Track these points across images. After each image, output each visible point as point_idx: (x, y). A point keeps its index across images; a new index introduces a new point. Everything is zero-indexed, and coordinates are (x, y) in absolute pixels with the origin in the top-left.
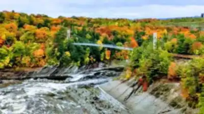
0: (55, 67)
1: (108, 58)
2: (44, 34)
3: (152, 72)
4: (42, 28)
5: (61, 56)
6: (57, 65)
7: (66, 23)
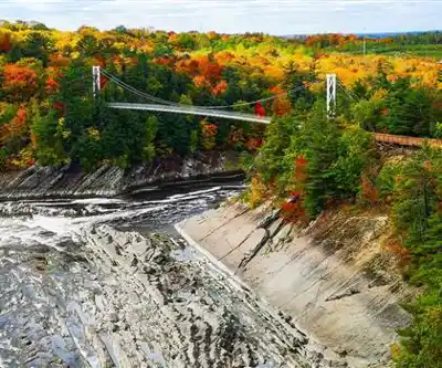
0: (57, 170)
1: (209, 144)
2: (28, 78)
3: (317, 184)
4: (23, 60)
5: (73, 139)
6: (63, 164)
7: (91, 45)
